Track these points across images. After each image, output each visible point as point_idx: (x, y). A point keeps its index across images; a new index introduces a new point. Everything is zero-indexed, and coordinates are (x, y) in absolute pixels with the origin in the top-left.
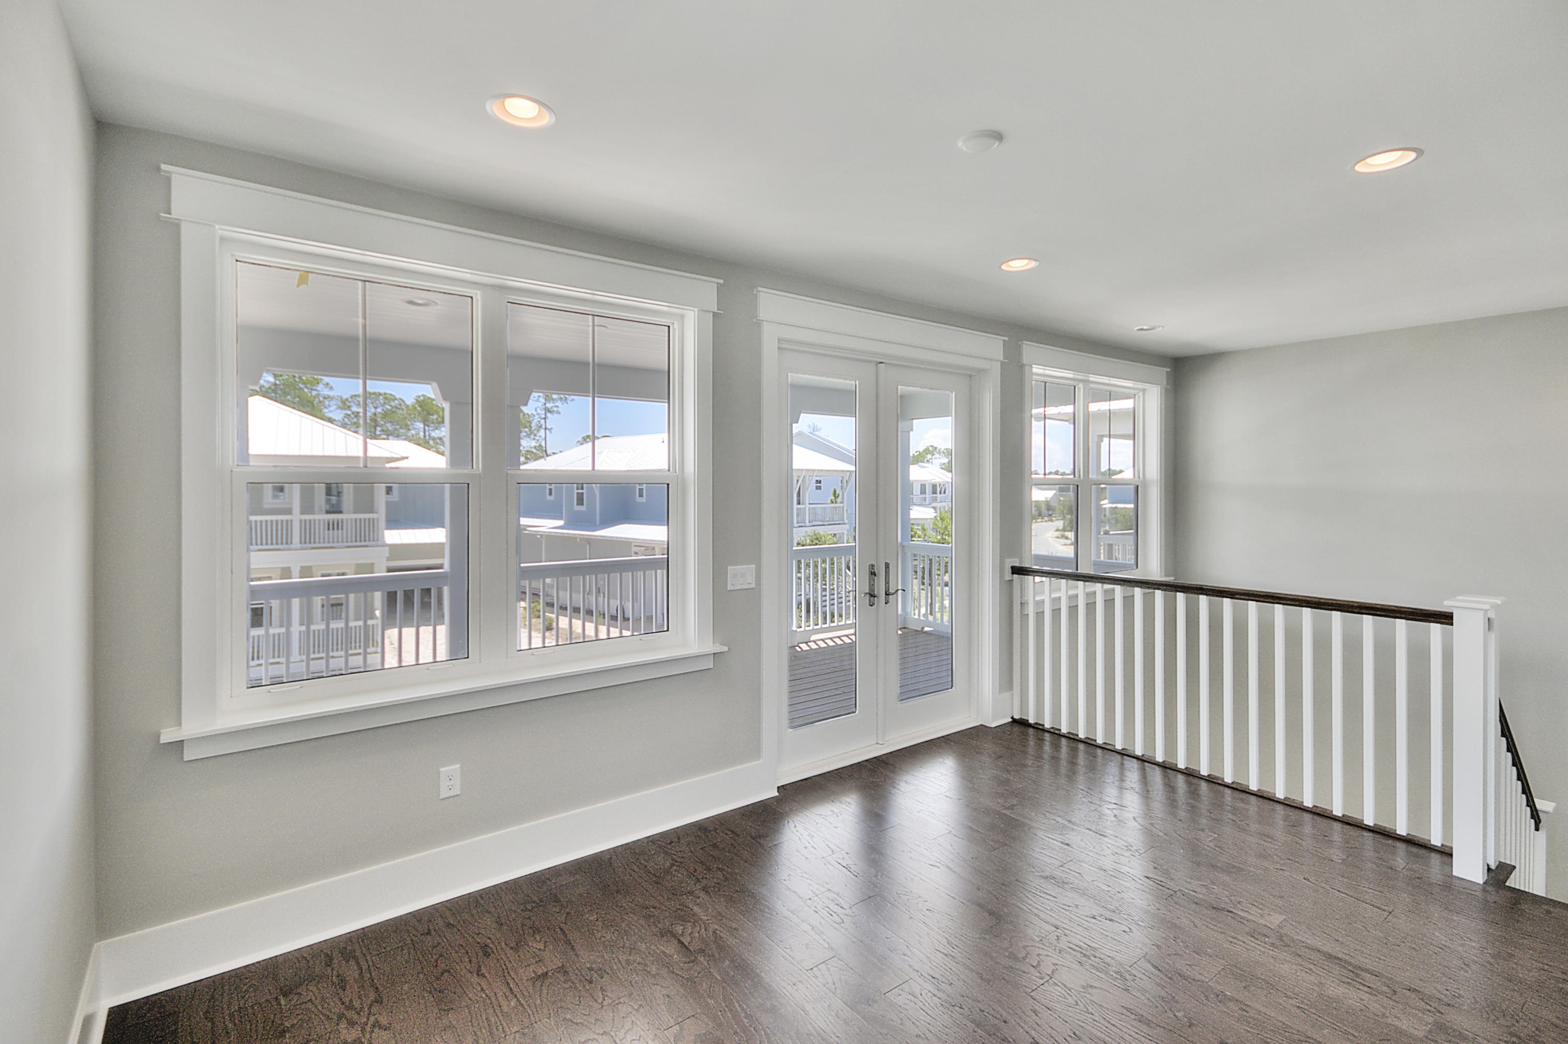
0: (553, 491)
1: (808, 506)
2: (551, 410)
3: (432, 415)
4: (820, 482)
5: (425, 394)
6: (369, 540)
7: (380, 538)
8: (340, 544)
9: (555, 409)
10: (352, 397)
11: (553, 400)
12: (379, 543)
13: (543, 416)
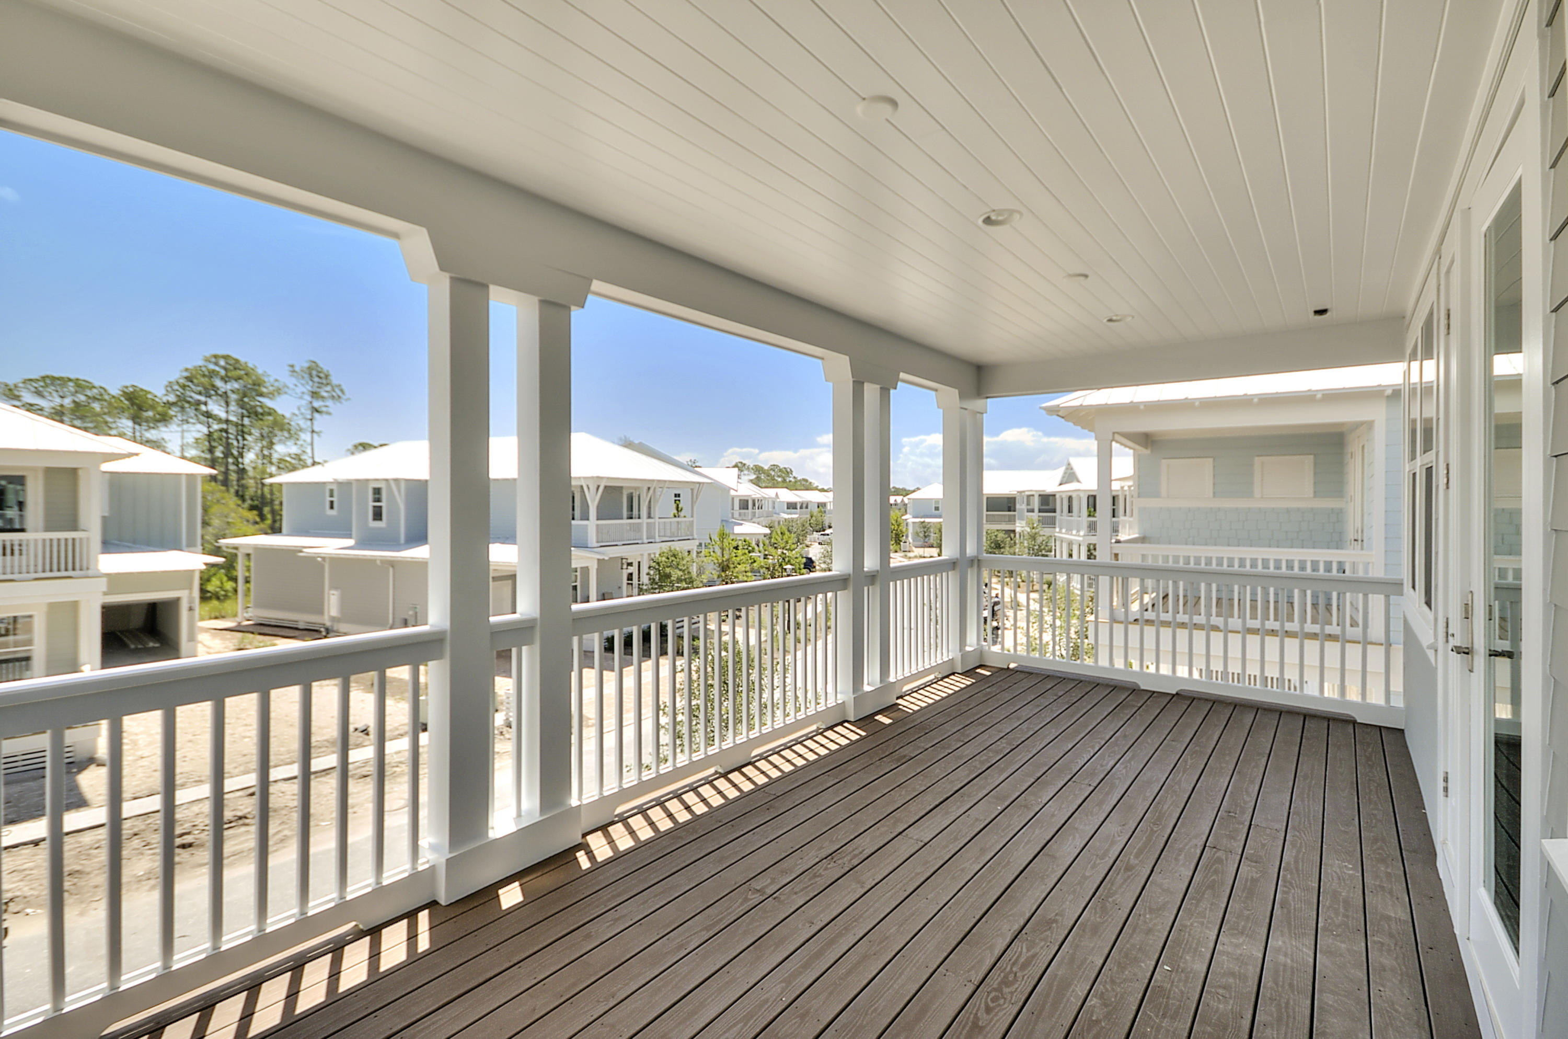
0: (335, 505)
1: (657, 520)
2: (319, 410)
3: (146, 411)
4: (679, 495)
5: (135, 384)
6: (74, 569)
7: (92, 567)
8: (24, 576)
9: (324, 409)
10: (24, 383)
11: (323, 397)
12: (90, 572)
13: (309, 417)
